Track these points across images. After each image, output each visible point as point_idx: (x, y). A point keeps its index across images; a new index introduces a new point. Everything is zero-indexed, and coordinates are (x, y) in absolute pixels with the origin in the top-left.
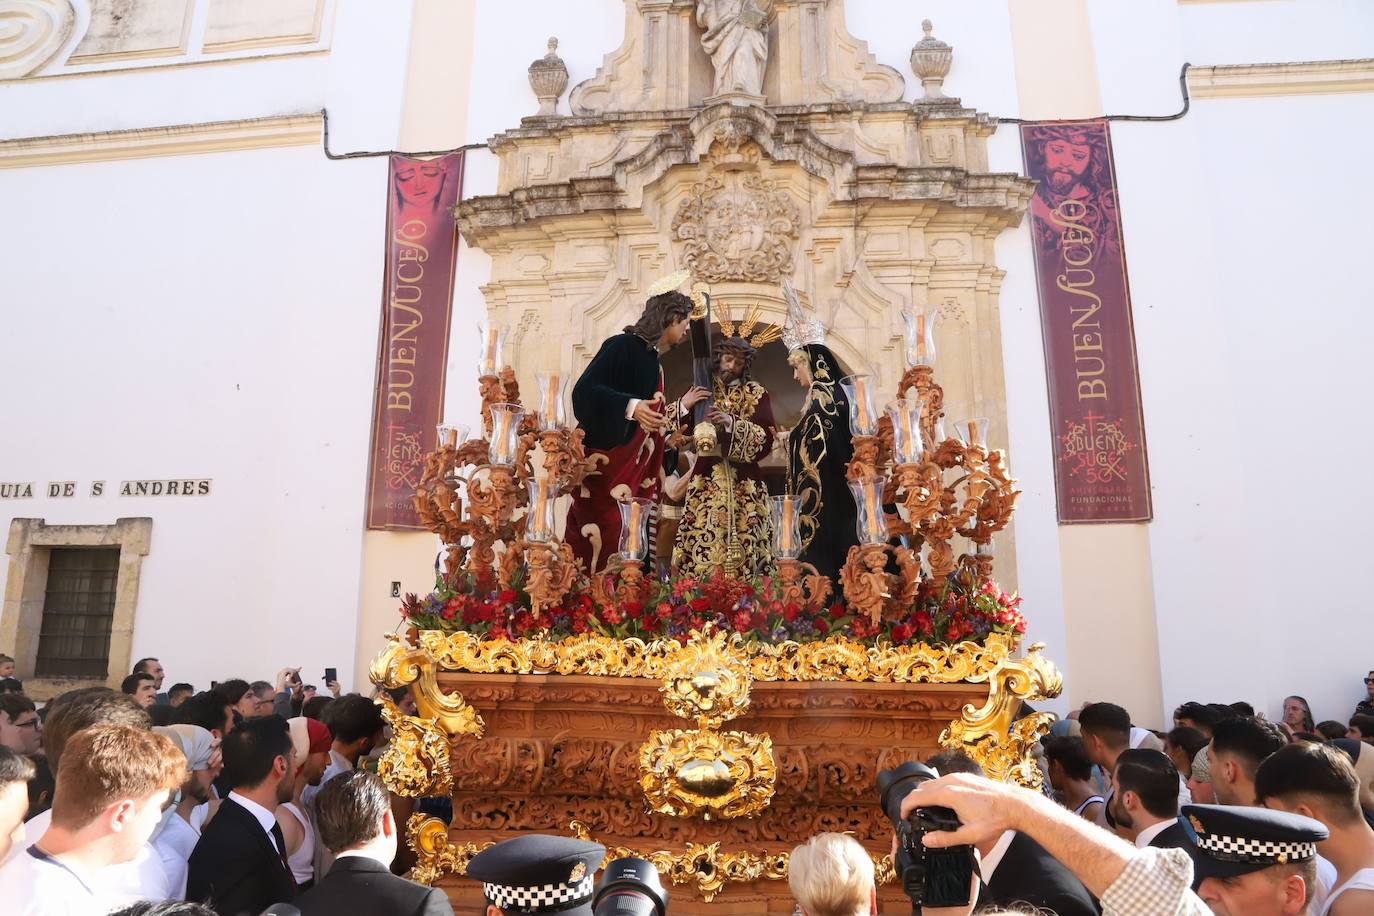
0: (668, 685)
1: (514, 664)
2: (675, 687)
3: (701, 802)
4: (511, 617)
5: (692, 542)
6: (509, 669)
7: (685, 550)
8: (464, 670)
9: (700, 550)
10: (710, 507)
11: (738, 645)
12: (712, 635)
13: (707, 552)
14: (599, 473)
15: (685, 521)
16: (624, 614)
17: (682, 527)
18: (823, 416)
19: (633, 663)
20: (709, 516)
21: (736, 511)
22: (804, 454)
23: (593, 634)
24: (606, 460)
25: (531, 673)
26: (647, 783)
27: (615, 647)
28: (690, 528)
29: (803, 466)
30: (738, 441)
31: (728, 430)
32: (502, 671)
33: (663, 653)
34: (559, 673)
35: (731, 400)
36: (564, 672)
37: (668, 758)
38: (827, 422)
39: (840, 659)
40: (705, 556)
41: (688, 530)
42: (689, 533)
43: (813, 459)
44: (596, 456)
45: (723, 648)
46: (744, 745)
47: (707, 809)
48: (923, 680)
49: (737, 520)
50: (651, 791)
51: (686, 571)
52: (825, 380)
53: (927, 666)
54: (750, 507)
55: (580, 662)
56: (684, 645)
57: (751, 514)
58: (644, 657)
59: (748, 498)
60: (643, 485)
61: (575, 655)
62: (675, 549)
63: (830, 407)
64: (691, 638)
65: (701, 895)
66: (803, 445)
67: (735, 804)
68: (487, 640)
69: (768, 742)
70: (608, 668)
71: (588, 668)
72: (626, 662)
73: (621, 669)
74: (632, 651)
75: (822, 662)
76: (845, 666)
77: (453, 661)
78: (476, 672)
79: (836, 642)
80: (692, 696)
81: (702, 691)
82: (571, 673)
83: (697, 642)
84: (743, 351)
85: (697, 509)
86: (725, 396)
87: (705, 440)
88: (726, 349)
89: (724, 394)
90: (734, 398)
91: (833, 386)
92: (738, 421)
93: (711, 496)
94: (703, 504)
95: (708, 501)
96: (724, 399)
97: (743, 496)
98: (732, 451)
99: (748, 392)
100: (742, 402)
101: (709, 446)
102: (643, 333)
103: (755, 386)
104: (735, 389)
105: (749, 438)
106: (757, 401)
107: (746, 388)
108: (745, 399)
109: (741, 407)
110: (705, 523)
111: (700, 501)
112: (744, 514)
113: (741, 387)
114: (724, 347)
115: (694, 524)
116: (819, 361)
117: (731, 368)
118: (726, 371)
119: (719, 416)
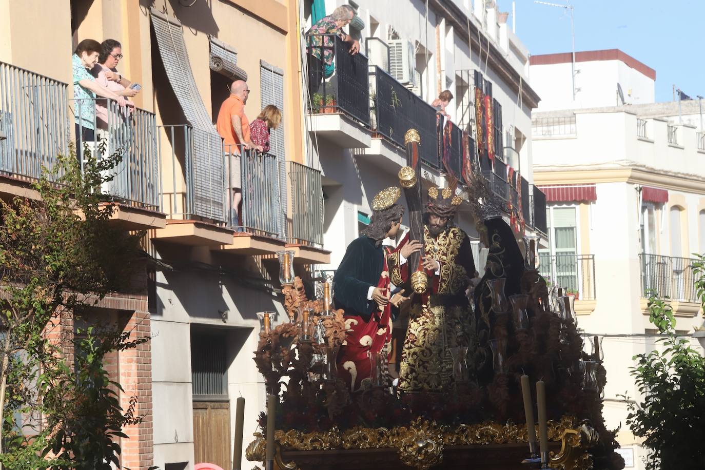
0: (402, 450)
1: (321, 445)
2: (405, 450)
4: (318, 421)
5: (415, 357)
6: (319, 447)
7: (409, 364)
8: (296, 450)
9: (421, 363)
10: (427, 329)
11: (435, 427)
12: (422, 423)
13: (427, 365)
14: (351, 330)
15: (408, 341)
16: (376, 415)
17: (407, 346)
19: (382, 442)
20: (427, 336)
21: (447, 331)
23: (360, 427)
24: (356, 322)
25: (330, 449)
27: (373, 433)
28: (413, 346)
29: (481, 314)
30: (443, 281)
31: (437, 273)
32: (315, 449)
33: (398, 433)
34: (344, 449)
35: (439, 245)
36: (346, 448)
39: (491, 433)
40: (425, 368)
41: (411, 348)
42: (412, 350)
43: (486, 310)
44: (350, 321)
45: (428, 429)
49: (448, 339)
51: (411, 379)
52: (497, 250)
55: (355, 442)
56: (408, 429)
57: (460, 334)
58: (388, 437)
59: (457, 321)
60: (377, 333)
61: (351, 438)
62: (401, 363)
63: (499, 272)
64: (412, 425)
66: (481, 300)
68: (306, 433)
70: (370, 444)
71: (359, 445)
72: (379, 440)
73: (377, 444)
74: (382, 434)
75: (481, 435)
76: (493, 436)
77: (290, 445)
78: (302, 450)
79: (489, 424)
80: (414, 453)
81: (419, 450)
82: (351, 448)
83: (415, 427)
84: (446, 211)
85: (417, 331)
86: (434, 242)
87: (420, 285)
88: (433, 209)
89: (433, 240)
90: (442, 243)
91: (503, 253)
92: (444, 266)
93: (428, 320)
94: (422, 327)
95: (425, 324)
96: (434, 244)
97: (453, 320)
98: (440, 289)
99: (453, 237)
100: (448, 246)
101: (422, 290)
102: (373, 236)
103: (457, 233)
104: (442, 235)
105: (454, 277)
106: (459, 245)
107: (451, 235)
108: (450, 244)
109: (447, 250)
110: (424, 341)
111: (419, 325)
112: (454, 334)
113: (447, 234)
114: (431, 208)
115: (415, 343)
116: (494, 235)
117: (438, 223)
118: (434, 225)
119: (430, 264)
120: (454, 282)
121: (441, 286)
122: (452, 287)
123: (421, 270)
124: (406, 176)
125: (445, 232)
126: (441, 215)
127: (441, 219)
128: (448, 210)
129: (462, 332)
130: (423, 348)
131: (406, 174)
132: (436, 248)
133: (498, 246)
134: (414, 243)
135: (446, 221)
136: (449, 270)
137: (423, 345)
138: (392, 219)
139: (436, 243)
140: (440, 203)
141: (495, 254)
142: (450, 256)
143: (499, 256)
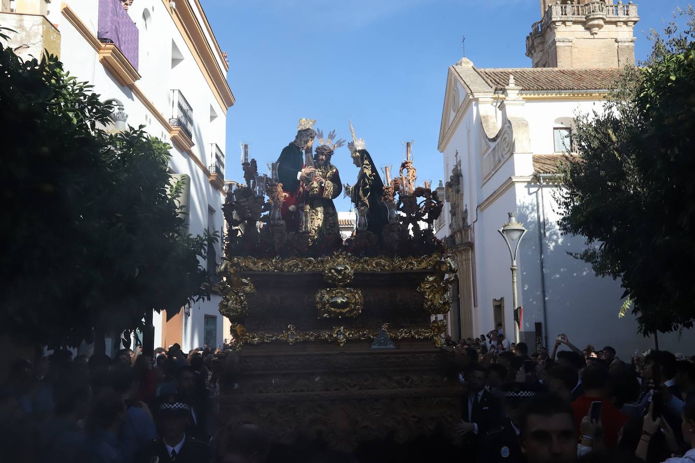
0: (326, 272)
1: (269, 268)
2: (330, 272)
3: (338, 311)
6: (267, 269)
8: (251, 270)
10: (313, 219)
11: (349, 257)
12: (341, 254)
14: (285, 200)
18: (368, 179)
19: (310, 267)
22: (361, 192)
23: (295, 257)
24: (288, 196)
25: (274, 271)
26: (319, 306)
27: (304, 261)
29: (361, 198)
30: (326, 190)
31: (323, 185)
32: (264, 270)
33: (323, 261)
34: (283, 271)
35: (322, 172)
36: (285, 271)
37: (327, 297)
38: (370, 181)
39: (383, 264)
43: (365, 195)
45: (345, 258)
46: (351, 292)
47: (340, 313)
48: (412, 268)
50: (321, 308)
52: (366, 164)
53: (412, 264)
54: (331, 218)
55: (291, 267)
56: (331, 258)
58: (315, 264)
61: (288, 265)
63: (370, 175)
64: (334, 255)
65: (339, 344)
66: (360, 190)
67: (349, 312)
68: (258, 259)
69: (360, 292)
70: (301, 268)
71: (293, 270)
72: (308, 266)
73: (307, 269)
74: (310, 262)
75: (376, 264)
76: (384, 266)
77: (246, 267)
78: (255, 271)
79: (381, 258)
80: (335, 274)
81: (339, 272)
82: (287, 272)
83: (336, 256)
84: (328, 151)
87: (315, 189)
88: (321, 150)
90: (324, 171)
92: (327, 181)
93: (314, 214)
94: (310, 217)
95: (312, 216)
104: (323, 167)
105: (331, 189)
107: (329, 167)
108: (328, 172)
109: (326, 175)
113: (326, 167)
116: (365, 157)
117: (323, 158)
118: (321, 159)
119: (320, 179)
120: (331, 191)
121: (325, 193)
122: (330, 194)
123: (315, 181)
126: (326, 153)
127: (325, 157)
128: (330, 151)
135: (328, 159)
136: (329, 184)
138: (310, 136)
139: (320, 171)
141: (367, 166)
143: (369, 167)
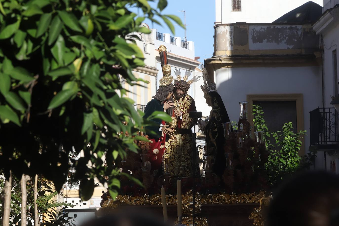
6: (139, 204)
11: (198, 195)
12: (192, 193)
13: (172, 163)
18: (216, 123)
19: (170, 202)
20: (173, 149)
21: (183, 147)
22: (211, 135)
24: (152, 142)
30: (184, 122)
31: (181, 118)
35: (180, 104)
36: (152, 204)
41: (165, 154)
42: (165, 156)
43: (214, 137)
49: (183, 150)
52: (217, 108)
58: (173, 199)
59: (187, 142)
60: (160, 148)
61: (154, 200)
63: (219, 118)
64: (187, 194)
66: (210, 132)
75: (219, 199)
76: (224, 200)
80: (188, 208)
81: (190, 206)
84: (185, 87)
85: (168, 146)
86: (178, 102)
87: (173, 124)
88: (179, 86)
89: (177, 101)
90: (181, 103)
91: (219, 109)
92: (184, 114)
93: (173, 141)
94: (170, 144)
95: (172, 143)
96: (177, 103)
97: (185, 141)
98: (182, 126)
99: (187, 100)
100: (184, 104)
101: (175, 126)
102: (160, 99)
103: (189, 98)
104: (181, 99)
105: (188, 120)
106: (190, 104)
107: (186, 99)
108: (185, 103)
109: (184, 106)
110: (171, 151)
111: (168, 143)
112: (186, 148)
113: (184, 98)
114: (178, 85)
115: (166, 152)
116: (215, 100)
117: (181, 93)
118: (179, 94)
119: (178, 114)
120: (188, 122)
121: (183, 124)
122: (187, 125)
123: (174, 116)
124: (167, 69)
125: (183, 97)
126: (183, 89)
127: (183, 91)
128: (187, 87)
129: (190, 147)
130: (171, 155)
131: (167, 68)
132: (179, 105)
133: (217, 105)
134: (170, 103)
135: (185, 92)
136: (186, 117)
137: (171, 153)
138: (169, 91)
139: (178, 103)
140: (183, 83)
141: (216, 110)
142: (185, 109)
143: (218, 110)
